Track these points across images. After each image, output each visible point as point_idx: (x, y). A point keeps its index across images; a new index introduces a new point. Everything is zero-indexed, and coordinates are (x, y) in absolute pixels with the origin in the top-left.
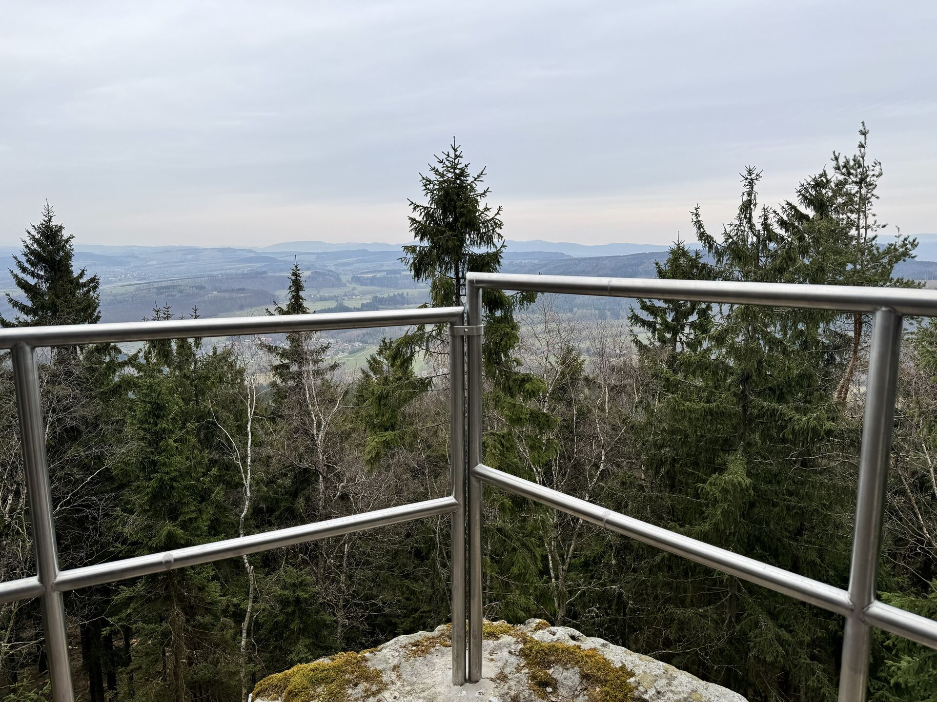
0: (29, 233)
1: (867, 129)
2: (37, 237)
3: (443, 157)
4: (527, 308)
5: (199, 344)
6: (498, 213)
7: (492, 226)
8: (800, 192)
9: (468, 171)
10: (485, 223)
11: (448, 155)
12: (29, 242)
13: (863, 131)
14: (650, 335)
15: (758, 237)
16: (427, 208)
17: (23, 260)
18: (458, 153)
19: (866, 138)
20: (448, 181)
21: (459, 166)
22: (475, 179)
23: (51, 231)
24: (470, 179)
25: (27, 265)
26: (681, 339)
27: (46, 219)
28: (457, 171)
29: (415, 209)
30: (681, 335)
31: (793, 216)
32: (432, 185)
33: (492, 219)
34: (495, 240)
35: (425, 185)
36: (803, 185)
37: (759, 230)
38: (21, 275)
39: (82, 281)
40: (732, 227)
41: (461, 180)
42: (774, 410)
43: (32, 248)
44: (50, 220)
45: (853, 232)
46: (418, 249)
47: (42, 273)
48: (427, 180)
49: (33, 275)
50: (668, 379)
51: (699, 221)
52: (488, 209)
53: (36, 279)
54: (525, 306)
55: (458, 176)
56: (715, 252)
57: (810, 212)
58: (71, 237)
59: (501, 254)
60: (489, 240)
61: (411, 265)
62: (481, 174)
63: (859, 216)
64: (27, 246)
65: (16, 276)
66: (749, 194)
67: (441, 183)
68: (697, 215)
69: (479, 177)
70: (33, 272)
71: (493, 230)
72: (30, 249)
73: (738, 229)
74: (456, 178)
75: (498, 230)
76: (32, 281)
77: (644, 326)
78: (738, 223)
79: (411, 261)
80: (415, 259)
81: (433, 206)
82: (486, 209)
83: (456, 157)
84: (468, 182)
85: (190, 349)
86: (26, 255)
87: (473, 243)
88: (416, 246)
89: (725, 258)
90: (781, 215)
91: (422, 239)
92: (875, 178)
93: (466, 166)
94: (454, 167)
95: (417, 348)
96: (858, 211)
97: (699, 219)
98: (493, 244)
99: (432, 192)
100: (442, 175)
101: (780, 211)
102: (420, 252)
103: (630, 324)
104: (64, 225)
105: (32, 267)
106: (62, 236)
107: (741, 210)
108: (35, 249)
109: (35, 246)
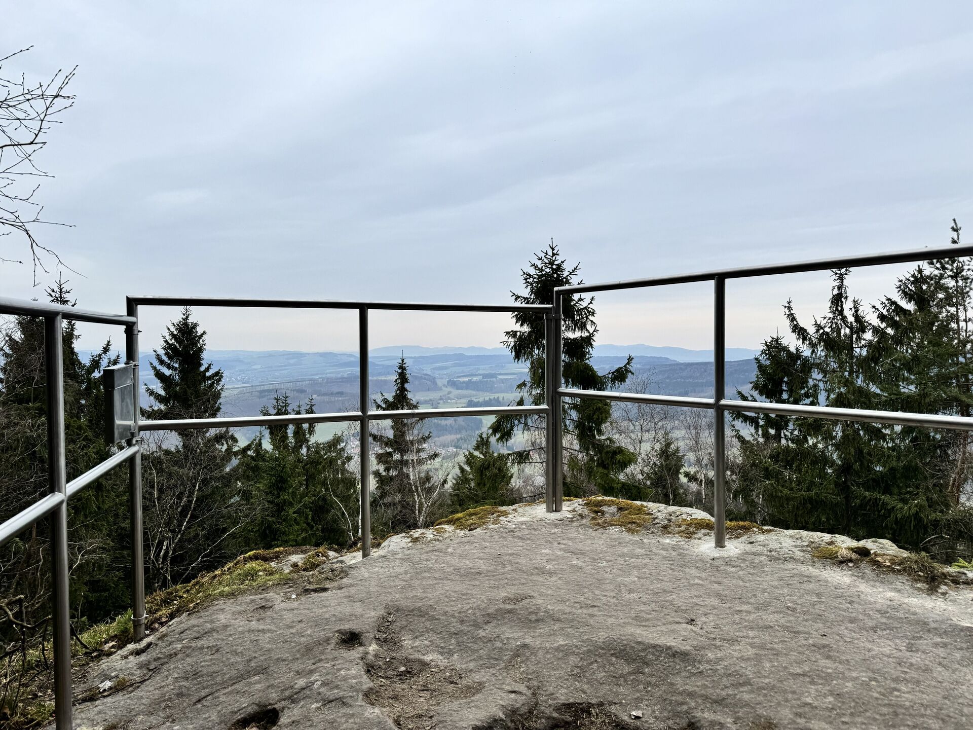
0: (169, 329)
1: (959, 226)
2: (175, 333)
3: (542, 255)
4: (618, 387)
5: (312, 431)
6: (591, 303)
7: (585, 314)
8: (900, 287)
9: (564, 266)
10: (579, 311)
11: (547, 254)
12: (168, 337)
13: (955, 227)
14: (753, 430)
15: (851, 328)
16: (527, 298)
17: (162, 352)
18: (555, 252)
19: (958, 234)
20: (547, 275)
21: (556, 263)
22: (570, 273)
23: (188, 328)
24: (566, 274)
25: (165, 358)
26: (785, 435)
27: (184, 317)
28: (554, 267)
29: (516, 299)
30: (785, 431)
31: (893, 311)
32: (532, 279)
33: (585, 308)
34: (588, 327)
35: (526, 279)
36: (901, 281)
37: (851, 322)
38: (159, 367)
39: (208, 374)
40: (826, 320)
41: (558, 274)
42: (876, 499)
43: (171, 342)
44: (187, 318)
45: (954, 325)
46: (518, 334)
47: (177, 365)
48: (527, 275)
49: (169, 367)
50: (767, 468)
51: (792, 314)
52: (582, 300)
53: (171, 371)
54: (617, 385)
55: (555, 271)
56: (810, 344)
57: (910, 306)
58: (204, 333)
59: (594, 338)
60: (583, 327)
61: (512, 348)
62: (576, 269)
63: (958, 309)
64: (166, 341)
65: (155, 368)
66: (840, 287)
67: (540, 277)
68: (789, 308)
69: (573, 271)
70: (169, 364)
71: (587, 318)
72: (168, 343)
73: (832, 322)
74: (553, 273)
75: (591, 318)
76: (167, 372)
77: (746, 422)
78: (831, 315)
79: (512, 344)
80: (515, 342)
81: (532, 297)
82: (581, 299)
83: (554, 254)
84: (564, 276)
85: (304, 435)
86: (165, 349)
87: (568, 328)
88: (516, 332)
89: (820, 349)
90: (881, 310)
91: (522, 325)
93: (562, 262)
94: (552, 263)
95: (516, 422)
96: (956, 305)
97: (792, 312)
98: (587, 330)
99: (531, 284)
100: (541, 270)
101: (880, 307)
102: (520, 336)
103: (731, 419)
104: (199, 323)
105: (169, 359)
106: (197, 332)
107: (832, 303)
108: (173, 344)
109: (173, 341)
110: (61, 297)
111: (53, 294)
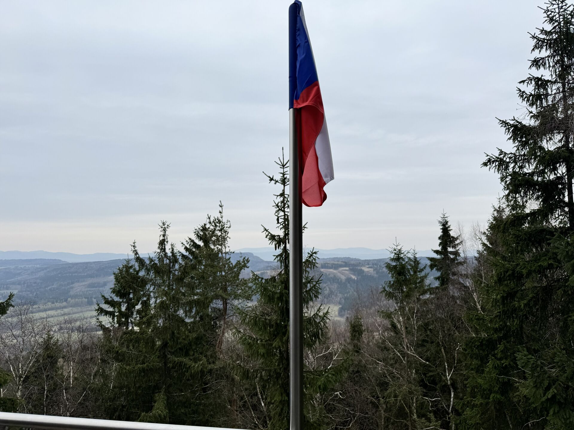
13: (221, 205)
14: (111, 320)
15: (170, 260)
19: (222, 209)
26: (131, 321)
30: (131, 318)
36: (196, 230)
37: (170, 256)
42: (181, 362)
45: (220, 255)
51: (136, 251)
63: (222, 247)
66: (164, 236)
73: (159, 255)
77: (106, 315)
78: (159, 251)
90: (186, 245)
92: (227, 228)
103: (97, 314)
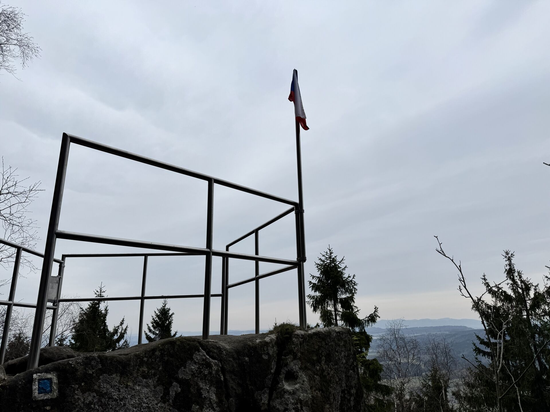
0: (155, 312)
2: (158, 314)
3: (324, 254)
6: (353, 278)
7: (351, 284)
9: (336, 259)
10: (348, 283)
11: (327, 253)
12: (155, 317)
16: (319, 277)
17: (151, 325)
18: (331, 252)
20: (328, 264)
21: (332, 257)
23: (165, 311)
25: (152, 328)
28: (331, 259)
29: (313, 278)
32: (320, 267)
33: (351, 281)
35: (318, 267)
37: (521, 285)
38: (149, 333)
43: (155, 319)
44: (165, 306)
47: (157, 332)
48: (318, 265)
49: (154, 333)
51: (487, 283)
53: (154, 335)
55: (332, 262)
58: (173, 314)
59: (355, 297)
61: (312, 305)
62: (342, 260)
65: (146, 334)
66: (510, 265)
67: (324, 265)
68: (485, 279)
69: (341, 261)
70: (154, 332)
71: (352, 286)
72: (154, 320)
76: (152, 336)
79: (312, 303)
80: (313, 301)
81: (321, 276)
82: (348, 277)
84: (337, 264)
86: (152, 323)
87: (342, 293)
88: (314, 296)
91: (315, 291)
93: (335, 257)
94: (330, 257)
98: (352, 293)
99: (321, 270)
100: (324, 261)
102: (316, 298)
104: (171, 308)
105: (154, 329)
106: (169, 313)
107: (507, 274)
108: (156, 320)
109: (157, 318)
110: (100, 295)
111: (97, 293)
